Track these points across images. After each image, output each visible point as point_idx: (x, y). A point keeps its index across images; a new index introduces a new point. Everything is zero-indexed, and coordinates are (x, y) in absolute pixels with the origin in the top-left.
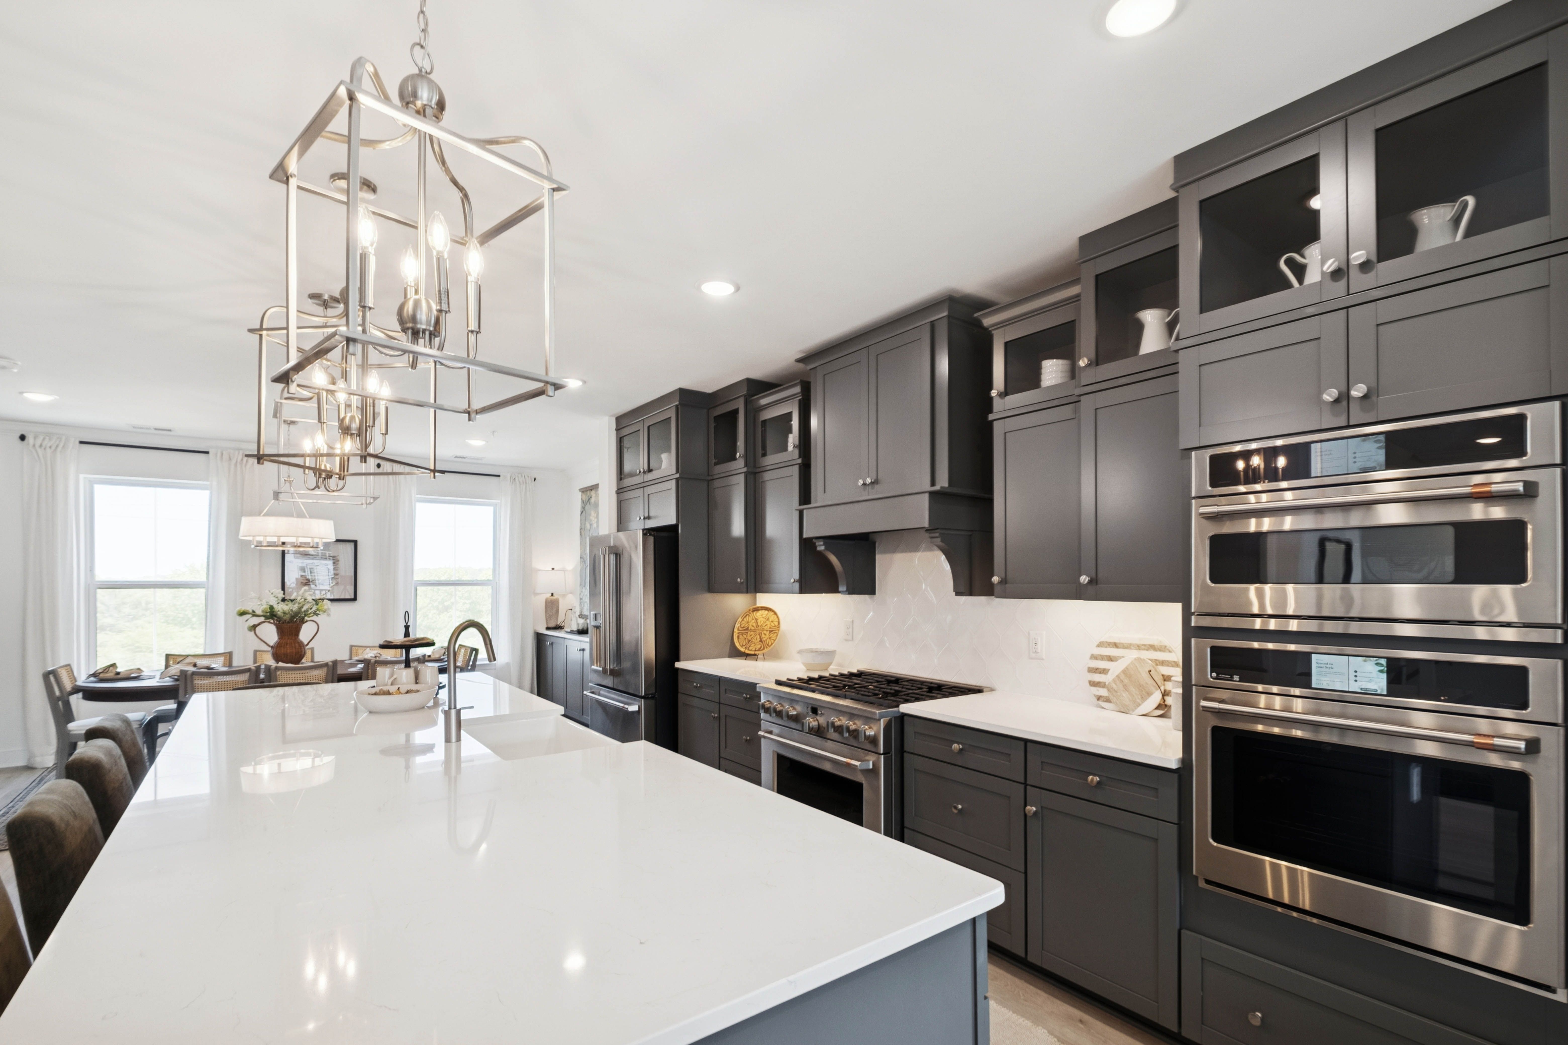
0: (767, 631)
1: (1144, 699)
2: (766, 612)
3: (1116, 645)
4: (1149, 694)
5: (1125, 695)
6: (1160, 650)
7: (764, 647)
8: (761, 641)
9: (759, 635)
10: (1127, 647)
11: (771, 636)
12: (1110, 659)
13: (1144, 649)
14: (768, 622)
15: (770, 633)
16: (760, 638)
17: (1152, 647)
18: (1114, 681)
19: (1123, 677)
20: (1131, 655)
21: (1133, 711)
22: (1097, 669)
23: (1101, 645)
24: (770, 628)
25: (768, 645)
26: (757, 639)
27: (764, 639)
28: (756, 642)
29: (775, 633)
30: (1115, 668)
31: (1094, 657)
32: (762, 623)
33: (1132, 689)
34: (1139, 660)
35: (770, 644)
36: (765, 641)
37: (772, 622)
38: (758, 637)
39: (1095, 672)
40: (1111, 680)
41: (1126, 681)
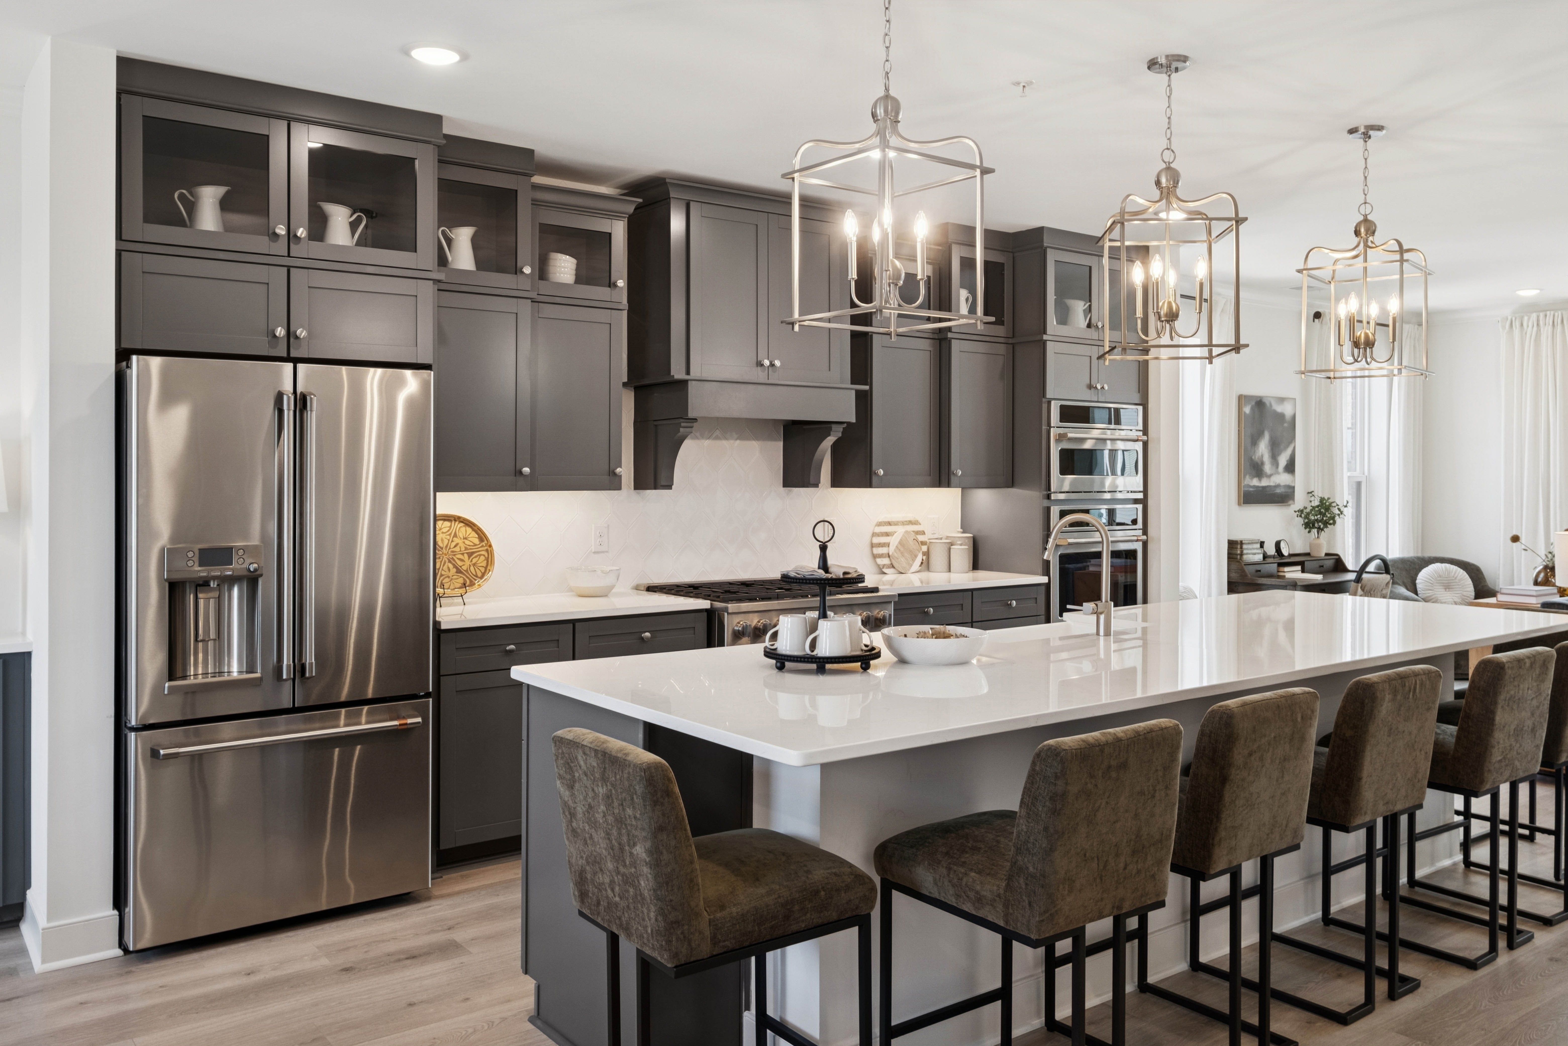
0: (463, 554)
1: (914, 561)
2: (447, 524)
3: (889, 524)
4: (916, 556)
5: (903, 559)
6: (915, 524)
7: (471, 581)
8: (459, 571)
9: (450, 562)
10: (896, 524)
11: (474, 561)
12: (887, 534)
13: (906, 525)
14: (456, 540)
15: (469, 557)
16: (455, 566)
17: (911, 523)
18: (895, 550)
19: (900, 547)
20: (900, 531)
21: (909, 570)
22: (880, 544)
23: (880, 524)
24: (466, 549)
25: (477, 576)
26: (449, 570)
27: (464, 568)
28: (450, 574)
29: (480, 555)
30: (894, 541)
31: (874, 535)
32: (446, 542)
33: (906, 554)
34: (906, 532)
35: (479, 574)
36: (467, 571)
37: (465, 538)
38: (451, 566)
39: (879, 547)
40: (893, 550)
41: (902, 549)
